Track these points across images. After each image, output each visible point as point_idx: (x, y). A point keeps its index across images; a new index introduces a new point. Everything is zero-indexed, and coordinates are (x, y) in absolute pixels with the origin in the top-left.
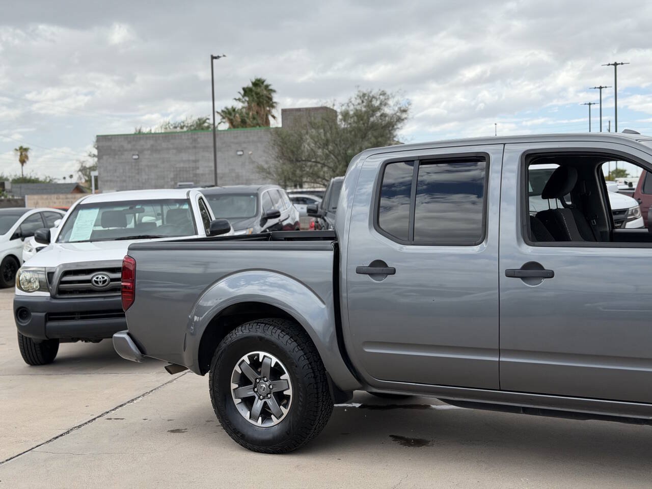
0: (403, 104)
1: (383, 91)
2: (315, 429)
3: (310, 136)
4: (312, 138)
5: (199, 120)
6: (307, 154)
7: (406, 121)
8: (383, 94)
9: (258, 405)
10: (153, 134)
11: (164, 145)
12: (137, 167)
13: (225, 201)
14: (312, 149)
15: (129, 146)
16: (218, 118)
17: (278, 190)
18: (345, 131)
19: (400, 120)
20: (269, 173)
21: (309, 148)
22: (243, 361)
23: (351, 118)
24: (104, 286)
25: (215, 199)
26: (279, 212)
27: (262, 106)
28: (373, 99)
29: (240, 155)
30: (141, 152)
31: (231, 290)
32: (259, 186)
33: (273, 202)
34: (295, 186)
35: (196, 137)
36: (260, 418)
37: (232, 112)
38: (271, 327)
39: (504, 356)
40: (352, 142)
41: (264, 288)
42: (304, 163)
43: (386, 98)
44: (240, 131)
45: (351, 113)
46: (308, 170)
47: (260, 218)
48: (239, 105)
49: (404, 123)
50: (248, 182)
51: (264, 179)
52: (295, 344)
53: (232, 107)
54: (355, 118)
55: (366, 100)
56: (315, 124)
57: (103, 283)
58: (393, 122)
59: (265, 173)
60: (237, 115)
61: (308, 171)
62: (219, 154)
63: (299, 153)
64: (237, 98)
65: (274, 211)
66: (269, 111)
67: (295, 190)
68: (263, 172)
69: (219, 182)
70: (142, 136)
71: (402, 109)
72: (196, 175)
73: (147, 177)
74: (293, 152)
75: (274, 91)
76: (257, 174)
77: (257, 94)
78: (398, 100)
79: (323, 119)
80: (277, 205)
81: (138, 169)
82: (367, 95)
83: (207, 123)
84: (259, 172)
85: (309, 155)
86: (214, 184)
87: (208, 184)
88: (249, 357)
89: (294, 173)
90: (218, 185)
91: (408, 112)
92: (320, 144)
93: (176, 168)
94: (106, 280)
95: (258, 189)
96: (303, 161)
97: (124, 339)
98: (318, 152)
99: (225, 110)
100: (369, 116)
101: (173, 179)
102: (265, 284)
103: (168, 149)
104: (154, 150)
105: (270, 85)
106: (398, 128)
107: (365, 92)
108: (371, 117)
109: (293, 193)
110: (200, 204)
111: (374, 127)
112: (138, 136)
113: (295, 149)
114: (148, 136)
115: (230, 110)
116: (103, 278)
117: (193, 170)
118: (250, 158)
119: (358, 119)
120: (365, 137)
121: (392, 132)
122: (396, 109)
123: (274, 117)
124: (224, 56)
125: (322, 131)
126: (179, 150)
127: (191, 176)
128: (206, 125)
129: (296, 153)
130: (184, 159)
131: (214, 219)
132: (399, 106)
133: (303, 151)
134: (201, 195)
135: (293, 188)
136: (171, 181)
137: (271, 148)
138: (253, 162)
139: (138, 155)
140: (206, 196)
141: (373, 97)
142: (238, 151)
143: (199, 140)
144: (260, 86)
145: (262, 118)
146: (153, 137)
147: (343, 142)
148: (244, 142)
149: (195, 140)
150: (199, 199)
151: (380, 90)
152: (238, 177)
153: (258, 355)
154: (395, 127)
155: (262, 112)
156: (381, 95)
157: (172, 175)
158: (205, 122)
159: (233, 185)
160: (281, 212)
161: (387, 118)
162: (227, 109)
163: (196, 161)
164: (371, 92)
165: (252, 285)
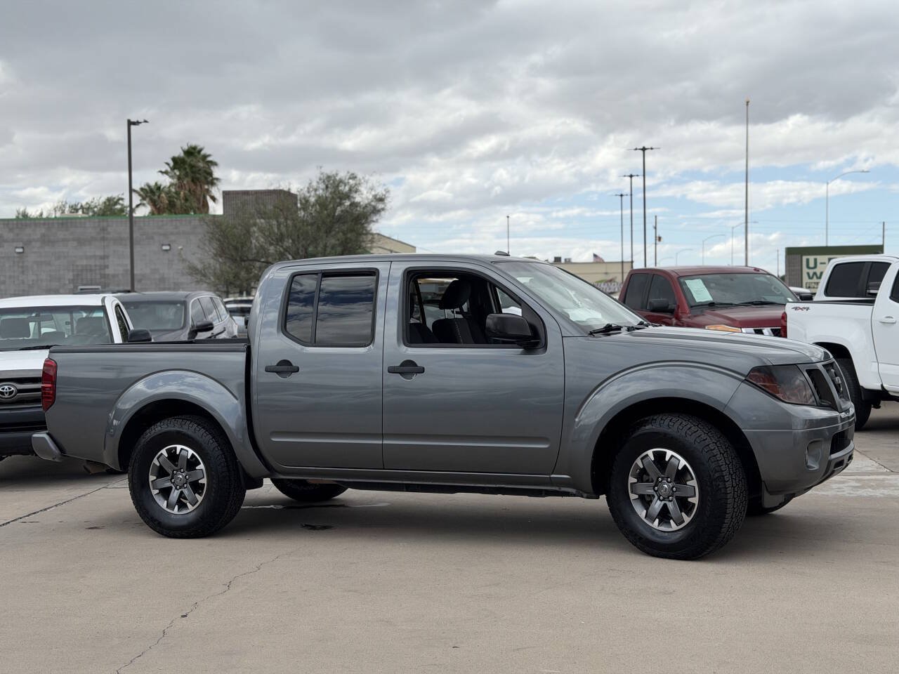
0: (380, 191)
1: (353, 174)
2: (227, 514)
3: (259, 229)
4: (261, 230)
5: (109, 200)
6: (254, 251)
7: (382, 213)
8: (353, 177)
9: (175, 495)
10: (45, 219)
11: (61, 235)
12: (20, 264)
13: (144, 310)
14: (261, 246)
15: (11, 236)
16: (137, 200)
17: (211, 298)
18: (305, 224)
19: (376, 211)
20: (204, 275)
21: (257, 245)
22: (162, 454)
23: (312, 207)
24: (10, 398)
25: (132, 308)
26: (211, 324)
27: (198, 183)
28: (341, 184)
29: (166, 250)
30: (27, 244)
31: (149, 391)
32: (186, 293)
33: (205, 313)
34: (241, 293)
35: (105, 224)
36: (177, 506)
37: (155, 190)
38: (188, 422)
39: (386, 440)
40: (314, 238)
41: (182, 387)
42: (251, 263)
43: (358, 182)
44: (166, 217)
45: (313, 200)
46: (256, 272)
47: (188, 331)
48: (166, 181)
49: (380, 215)
50: (177, 286)
51: (198, 282)
52: (210, 437)
53: (156, 184)
54: (318, 207)
55: (331, 184)
56: (265, 213)
57: (9, 395)
58: (366, 213)
59: (199, 275)
60: (163, 195)
61: (255, 274)
62: (137, 249)
63: (244, 249)
64: (163, 170)
65: (206, 323)
66: (208, 191)
67: (239, 298)
68: (196, 274)
69: (137, 286)
70: (28, 222)
71: (378, 197)
72: (104, 276)
73: (35, 278)
74: (236, 249)
75: (215, 164)
76: (189, 277)
77: (192, 167)
78: (373, 184)
79: (275, 207)
80: (210, 316)
81: (22, 267)
82: (333, 178)
83: (120, 204)
84: (191, 274)
85: (258, 253)
86: (129, 288)
87: (121, 288)
88: (167, 450)
89: (236, 276)
90: (135, 290)
91: (386, 201)
92: (272, 239)
93: (77, 266)
94: (12, 392)
95: (186, 297)
96: (251, 260)
97: (43, 438)
98: (269, 250)
99: (146, 187)
100: (335, 206)
101: (72, 281)
102: (182, 384)
103: (65, 240)
104: (45, 241)
105: (209, 156)
106: (374, 221)
107: (330, 174)
108: (338, 206)
109: (235, 302)
110: (117, 312)
111: (340, 219)
112: (23, 222)
113: (239, 245)
114: (37, 221)
115: (153, 187)
116: (10, 389)
117: (100, 269)
118: (180, 254)
119: (321, 209)
120: (330, 232)
121: (366, 225)
122: (371, 197)
123: (214, 199)
124: (146, 121)
125: (274, 222)
126: (81, 242)
127: (98, 276)
128: (118, 207)
129: (240, 249)
130: (88, 254)
131: (132, 328)
132: (373, 193)
133: (250, 248)
134: (117, 301)
135: (237, 295)
136: (70, 283)
137: (207, 242)
138: (184, 260)
139: (23, 248)
140: (123, 303)
141: (341, 181)
142: (163, 245)
143: (109, 229)
144: (196, 157)
145: (199, 200)
146: (44, 224)
147: (301, 238)
148: (172, 234)
149: (104, 229)
150: (116, 307)
151: (348, 172)
152: (162, 280)
153: (176, 448)
154: (369, 219)
155: (198, 192)
156: (350, 178)
157: (70, 276)
158: (116, 203)
159: (156, 290)
160: (215, 325)
161: (358, 209)
162: (149, 186)
163: (104, 257)
164: (337, 174)
165: (170, 385)
